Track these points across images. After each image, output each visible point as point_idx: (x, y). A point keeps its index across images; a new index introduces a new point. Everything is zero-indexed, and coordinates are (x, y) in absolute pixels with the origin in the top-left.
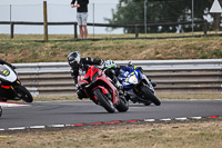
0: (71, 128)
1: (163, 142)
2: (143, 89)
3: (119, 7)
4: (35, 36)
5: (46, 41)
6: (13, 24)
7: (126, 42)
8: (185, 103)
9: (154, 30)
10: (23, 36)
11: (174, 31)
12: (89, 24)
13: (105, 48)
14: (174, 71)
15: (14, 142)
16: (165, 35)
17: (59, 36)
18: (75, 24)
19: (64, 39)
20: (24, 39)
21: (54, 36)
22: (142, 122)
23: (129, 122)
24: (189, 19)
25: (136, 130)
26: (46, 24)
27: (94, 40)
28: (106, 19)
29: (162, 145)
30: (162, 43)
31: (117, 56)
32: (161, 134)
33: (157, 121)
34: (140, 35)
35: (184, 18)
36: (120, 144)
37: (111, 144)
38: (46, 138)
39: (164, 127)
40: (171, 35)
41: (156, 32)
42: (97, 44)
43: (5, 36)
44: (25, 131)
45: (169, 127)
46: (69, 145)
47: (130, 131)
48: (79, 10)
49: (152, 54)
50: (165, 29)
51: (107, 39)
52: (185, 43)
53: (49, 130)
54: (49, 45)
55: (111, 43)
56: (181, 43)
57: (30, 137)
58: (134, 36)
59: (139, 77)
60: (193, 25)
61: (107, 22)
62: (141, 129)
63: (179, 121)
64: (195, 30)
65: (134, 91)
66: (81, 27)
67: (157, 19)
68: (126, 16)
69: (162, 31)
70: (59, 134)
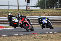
0: (25, 35)
1: (50, 39)
2: (49, 24)
3: (38, 1)
4: (15, 9)
5: (18, 11)
6: (9, 6)
7: (40, 11)
8: (56, 28)
9: (48, 8)
10: (12, 9)
11: (53, 8)
12: (30, 6)
13: (34, 13)
14: (53, 19)
15: (9, 39)
16: (51, 9)
17: (22, 10)
18: (26, 6)
19: (23, 10)
20: (12, 10)
21: (20, 9)
22: (45, 33)
23: (41, 33)
24: (57, 5)
25: (43, 35)
26: (18, 6)
27: (31, 10)
28: (35, 5)
29: (50, 40)
30: (50, 11)
31: (38, 15)
32: (50, 36)
33: (49, 33)
34: (44, 9)
35: (56, 4)
36: (39, 39)
37: (36, 39)
38: (18, 38)
39: (51, 35)
40: (52, 9)
41: (49, 8)
42: (32, 12)
43: (7, 9)
44: (12, 36)
45: (52, 35)
46: (24, 40)
47: (41, 36)
48: (27, 2)
49: (47, 14)
50: (51, 8)
51: (35, 10)
52: (56, 11)
53: (19, 35)
54: (19, 12)
55: (36, 11)
56: (55, 11)
57: (14, 38)
58: (42, 9)
59: (47, 21)
60: (59, 6)
61: (35, 6)
62: (44, 35)
63: (55, 33)
64: (59, 8)
65: (46, 25)
66: (28, 7)
67: (49, 5)
68: (40, 4)
69: (50, 8)
70: (22, 37)
